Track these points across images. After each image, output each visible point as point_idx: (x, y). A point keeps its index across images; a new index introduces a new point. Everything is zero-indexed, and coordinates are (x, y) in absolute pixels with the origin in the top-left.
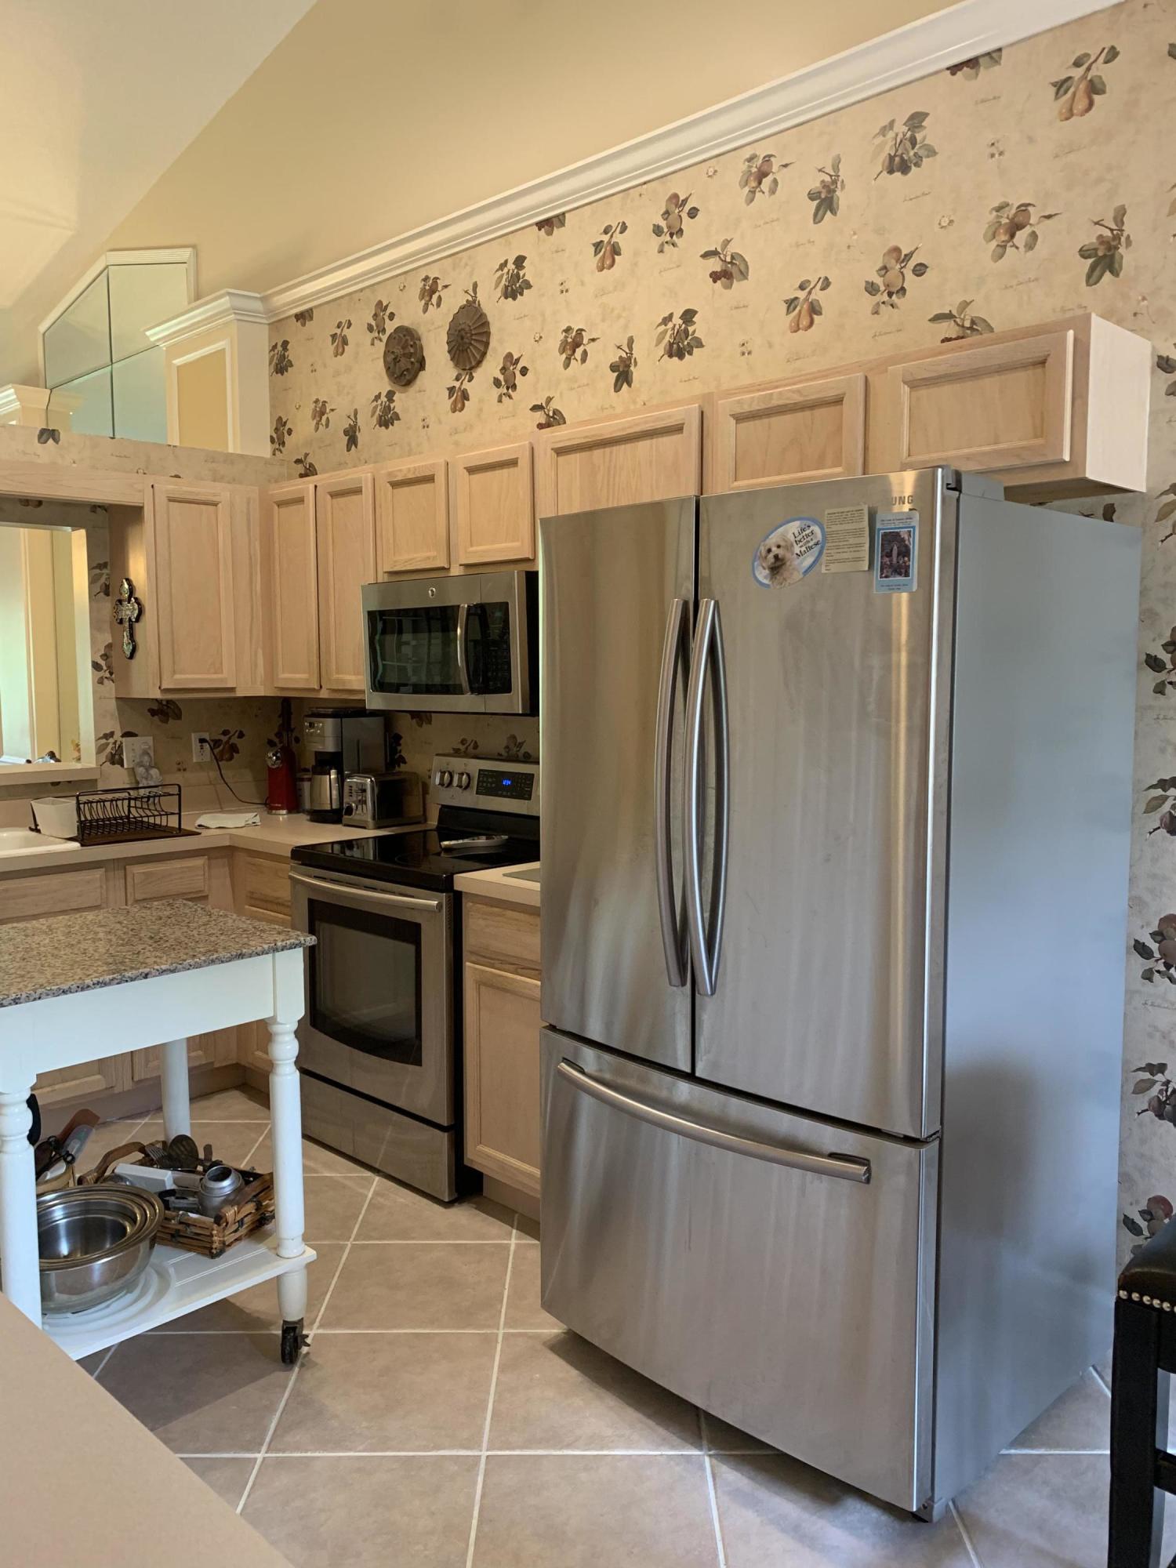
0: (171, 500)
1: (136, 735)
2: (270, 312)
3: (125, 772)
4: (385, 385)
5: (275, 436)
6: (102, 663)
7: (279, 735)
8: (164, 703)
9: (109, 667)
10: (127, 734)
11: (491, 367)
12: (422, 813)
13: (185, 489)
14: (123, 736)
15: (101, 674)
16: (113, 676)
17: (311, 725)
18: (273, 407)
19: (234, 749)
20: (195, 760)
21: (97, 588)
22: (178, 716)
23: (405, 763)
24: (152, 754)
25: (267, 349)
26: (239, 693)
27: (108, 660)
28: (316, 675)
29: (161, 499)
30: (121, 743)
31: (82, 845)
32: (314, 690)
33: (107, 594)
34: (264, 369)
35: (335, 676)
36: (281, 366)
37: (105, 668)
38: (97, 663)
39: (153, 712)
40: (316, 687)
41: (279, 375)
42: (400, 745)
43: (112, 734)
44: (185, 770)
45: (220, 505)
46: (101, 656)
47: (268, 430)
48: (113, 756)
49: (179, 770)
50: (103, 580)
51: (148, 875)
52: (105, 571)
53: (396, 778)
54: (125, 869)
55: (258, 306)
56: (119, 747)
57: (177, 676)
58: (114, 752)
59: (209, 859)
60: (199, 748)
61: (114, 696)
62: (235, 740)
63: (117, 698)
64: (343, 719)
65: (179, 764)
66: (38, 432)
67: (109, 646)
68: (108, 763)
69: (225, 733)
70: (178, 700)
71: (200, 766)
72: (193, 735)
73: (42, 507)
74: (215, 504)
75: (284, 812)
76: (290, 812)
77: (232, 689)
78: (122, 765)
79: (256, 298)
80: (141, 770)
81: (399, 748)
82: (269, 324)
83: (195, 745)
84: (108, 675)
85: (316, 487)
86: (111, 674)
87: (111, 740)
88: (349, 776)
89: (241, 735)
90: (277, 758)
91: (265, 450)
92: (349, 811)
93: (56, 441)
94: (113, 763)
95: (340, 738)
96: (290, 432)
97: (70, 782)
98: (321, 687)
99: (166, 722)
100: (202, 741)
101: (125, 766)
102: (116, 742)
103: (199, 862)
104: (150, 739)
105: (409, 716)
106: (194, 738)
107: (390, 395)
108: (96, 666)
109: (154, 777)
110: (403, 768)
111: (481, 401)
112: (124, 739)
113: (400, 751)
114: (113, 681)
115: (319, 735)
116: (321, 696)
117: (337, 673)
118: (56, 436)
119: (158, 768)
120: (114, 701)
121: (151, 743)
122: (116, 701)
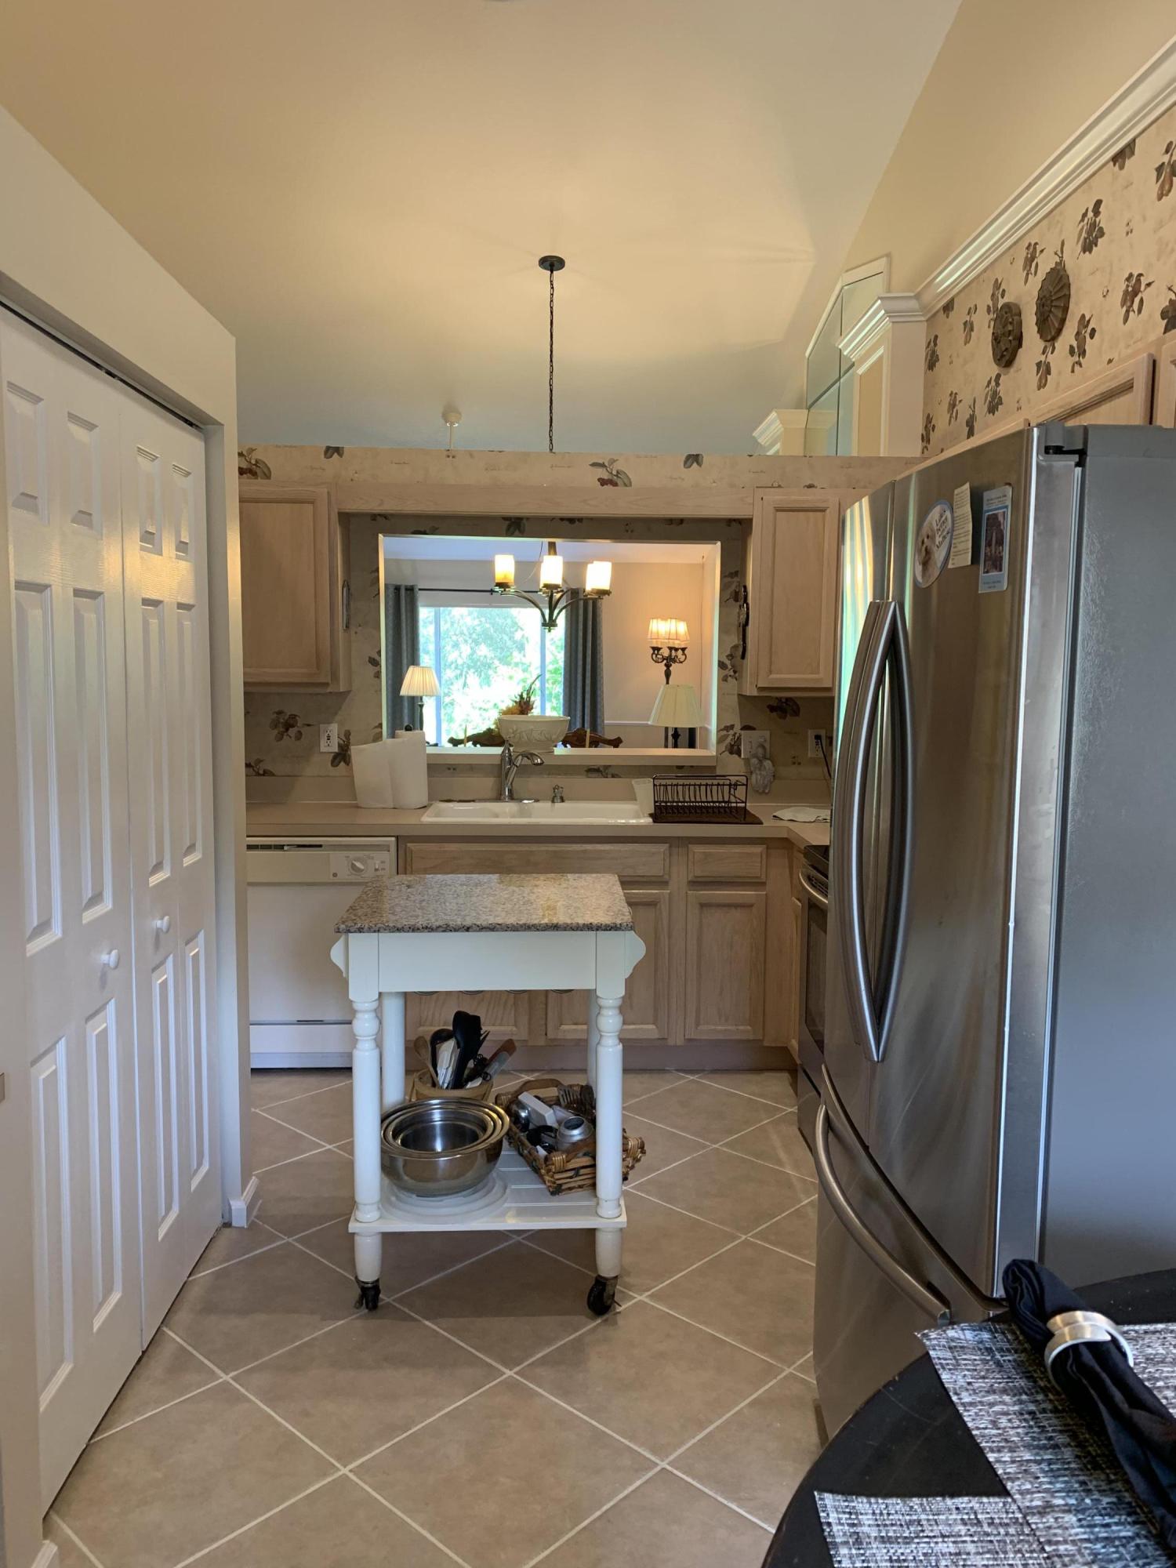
0: (778, 510)
1: (754, 729)
2: (924, 308)
3: (742, 762)
4: (994, 370)
5: (924, 434)
6: (728, 662)
8: (784, 700)
9: (733, 666)
10: (745, 728)
11: (1068, 337)
13: (793, 497)
14: (741, 729)
15: (726, 672)
16: (737, 675)
18: (925, 404)
20: (809, 755)
21: (727, 595)
22: (796, 712)
24: (767, 746)
25: (924, 346)
27: (733, 660)
29: (769, 508)
30: (740, 735)
31: (654, 822)
33: (736, 600)
34: (922, 365)
36: (932, 362)
37: (730, 667)
38: (723, 663)
39: (772, 709)
41: (931, 372)
43: (732, 727)
44: (799, 764)
45: (828, 511)
46: (727, 656)
47: (920, 430)
48: (732, 746)
49: (794, 763)
50: (733, 587)
51: (707, 855)
52: (735, 579)
54: (688, 847)
55: (913, 304)
56: (738, 738)
57: (773, 676)
58: (733, 743)
59: (768, 847)
60: (815, 744)
61: (736, 692)
63: (739, 695)
65: (794, 757)
66: (684, 458)
67: (735, 647)
68: (727, 753)
70: (801, 698)
71: (816, 762)
72: (810, 732)
73: (683, 525)
74: (823, 510)
78: (740, 756)
79: (910, 297)
80: (754, 761)
82: (927, 321)
83: (812, 741)
84: (732, 674)
86: (735, 672)
87: (731, 732)
93: (699, 464)
94: (731, 753)
96: (934, 428)
97: (692, 767)
99: (785, 718)
100: (818, 737)
101: (742, 756)
102: (736, 733)
103: (758, 849)
104: (767, 734)
106: (811, 734)
107: (998, 376)
108: (721, 665)
109: (767, 768)
111: (1060, 373)
112: (743, 732)
114: (736, 679)
118: (700, 460)
119: (772, 762)
120: (736, 697)
122: (738, 698)
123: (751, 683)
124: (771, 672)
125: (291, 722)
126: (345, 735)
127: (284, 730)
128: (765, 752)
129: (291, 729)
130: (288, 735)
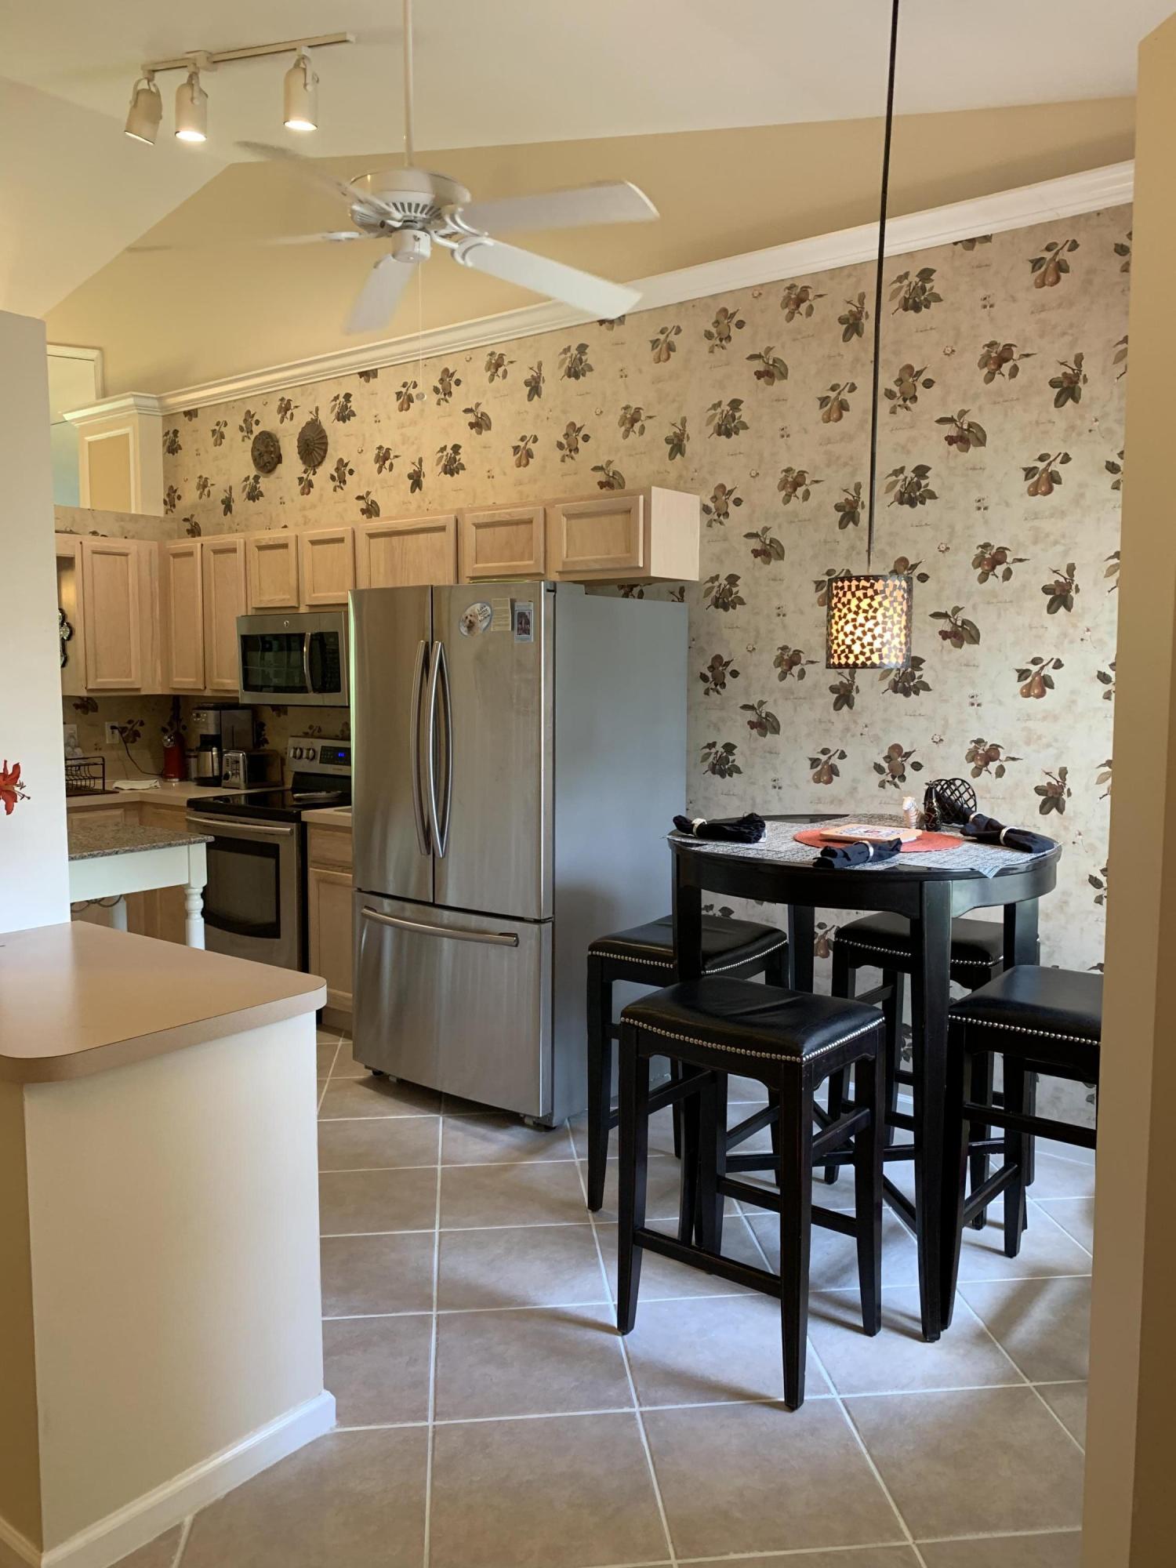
0: (94, 552)
2: (163, 408)
4: (253, 471)
5: (167, 499)
7: (170, 724)
8: (85, 699)
11: (328, 467)
12: (280, 779)
13: (103, 543)
17: (198, 716)
18: (166, 478)
19: (137, 734)
20: (108, 742)
22: (95, 709)
23: (268, 743)
24: (76, 736)
25: (161, 434)
26: (143, 693)
28: (202, 679)
29: (87, 552)
32: (200, 690)
34: (160, 447)
35: (216, 680)
36: (173, 448)
39: (77, 706)
40: (202, 687)
41: (171, 454)
42: (264, 730)
44: (100, 749)
45: (129, 556)
47: (161, 495)
49: (96, 749)
53: (261, 753)
55: (156, 403)
57: (99, 680)
59: (125, 811)
60: (111, 733)
62: (137, 727)
64: (222, 712)
65: (96, 744)
69: (130, 722)
70: (96, 697)
71: (112, 747)
72: (106, 723)
74: (126, 555)
75: (177, 780)
76: (180, 780)
77: (138, 690)
79: (153, 398)
81: (263, 733)
82: (163, 416)
83: (108, 731)
85: (202, 545)
88: (227, 752)
89: (142, 724)
90: (171, 740)
91: (159, 511)
92: (227, 777)
95: (219, 725)
96: (179, 498)
98: (205, 688)
99: (86, 713)
100: (113, 728)
103: (118, 812)
104: (75, 726)
105: (270, 708)
106: (107, 725)
107: (256, 478)
109: (78, 754)
110: (266, 747)
111: (322, 489)
113: (264, 735)
115: (203, 722)
116: (205, 695)
117: (219, 678)
119: (81, 748)
121: (76, 729)
123: (82, 686)
124: (97, 677)
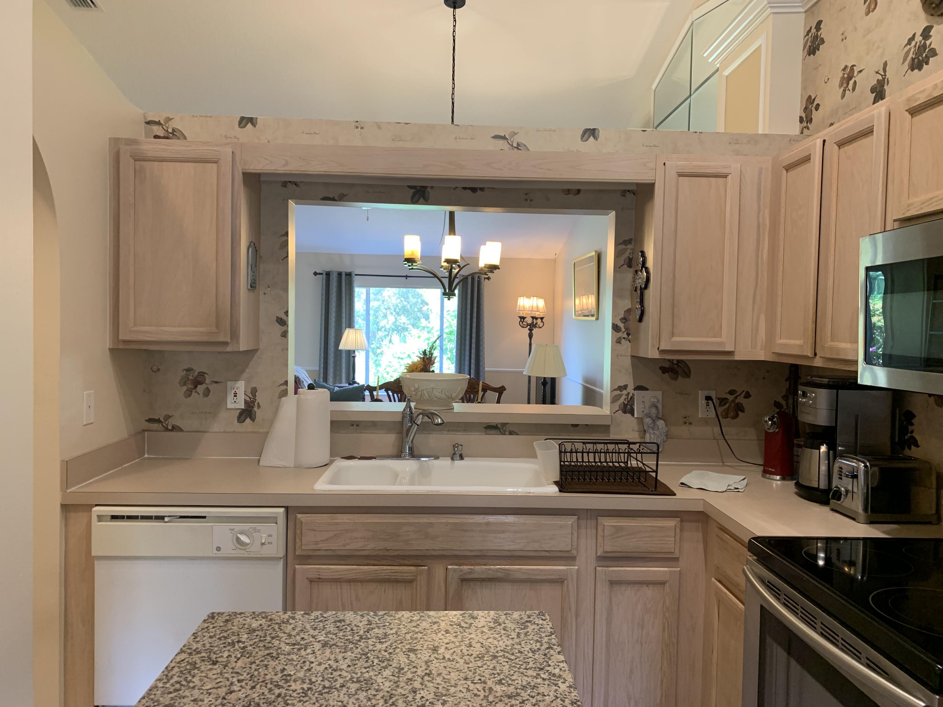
0: (681, 175)
1: (646, 389)
3: (635, 421)
5: (804, 115)
6: (621, 325)
7: (785, 397)
8: (675, 362)
9: (627, 329)
10: (638, 388)
12: (934, 512)
13: (695, 163)
14: (635, 389)
15: (620, 335)
16: (630, 337)
17: (804, 395)
18: (804, 88)
19: (739, 408)
20: (700, 416)
21: (622, 261)
22: (687, 374)
23: (917, 446)
24: (660, 406)
26: (737, 358)
27: (627, 323)
28: (810, 341)
29: (672, 174)
30: (633, 395)
31: (560, 491)
32: (806, 357)
33: (630, 266)
34: (799, 51)
35: (830, 344)
36: (813, 47)
37: (623, 330)
38: (617, 325)
39: (664, 370)
40: (810, 354)
41: (812, 55)
42: (912, 424)
43: (625, 387)
44: (690, 423)
45: (729, 177)
46: (621, 319)
47: (798, 112)
48: (625, 405)
49: (685, 423)
50: (627, 254)
51: (618, 529)
52: (630, 246)
53: (902, 465)
54: (597, 520)
56: (631, 398)
57: (675, 339)
58: (626, 403)
59: (682, 521)
60: (705, 404)
61: (629, 354)
62: (741, 400)
63: (633, 357)
64: (839, 391)
65: (685, 417)
66: (581, 132)
67: (629, 311)
68: (620, 412)
69: (731, 392)
70: (689, 360)
71: (706, 422)
72: (700, 392)
73: (580, 195)
74: (725, 176)
75: (778, 477)
76: (783, 479)
77: (731, 353)
78: (632, 413)
80: (648, 421)
81: (910, 428)
82: (805, 12)
83: (702, 402)
84: (626, 336)
85: (824, 141)
86: (628, 334)
87: (625, 392)
88: (842, 457)
89: (748, 396)
90: (774, 423)
91: (795, 129)
92: (837, 495)
93: (596, 138)
94: (625, 412)
95: (835, 409)
96: (817, 107)
97: (587, 425)
98: (815, 354)
99: (676, 379)
100: (708, 398)
101: (636, 416)
102: (629, 393)
103: (671, 523)
104: (659, 394)
105: (927, 395)
106: (701, 395)
107: (926, 33)
108: (615, 328)
109: (660, 427)
110: (914, 452)
112: (636, 392)
113: (912, 432)
114: (629, 341)
115: (810, 406)
116: (815, 365)
117: (832, 340)
118: (596, 134)
119: (665, 421)
120: (629, 357)
121: (660, 398)
122: (631, 358)
123: (653, 346)
124: (673, 335)
125: (200, 379)
126: (251, 392)
127: (192, 387)
128: (658, 413)
129: (199, 386)
130: (196, 392)
